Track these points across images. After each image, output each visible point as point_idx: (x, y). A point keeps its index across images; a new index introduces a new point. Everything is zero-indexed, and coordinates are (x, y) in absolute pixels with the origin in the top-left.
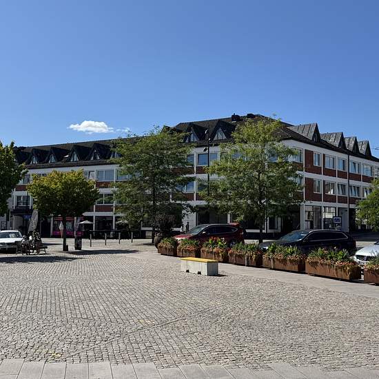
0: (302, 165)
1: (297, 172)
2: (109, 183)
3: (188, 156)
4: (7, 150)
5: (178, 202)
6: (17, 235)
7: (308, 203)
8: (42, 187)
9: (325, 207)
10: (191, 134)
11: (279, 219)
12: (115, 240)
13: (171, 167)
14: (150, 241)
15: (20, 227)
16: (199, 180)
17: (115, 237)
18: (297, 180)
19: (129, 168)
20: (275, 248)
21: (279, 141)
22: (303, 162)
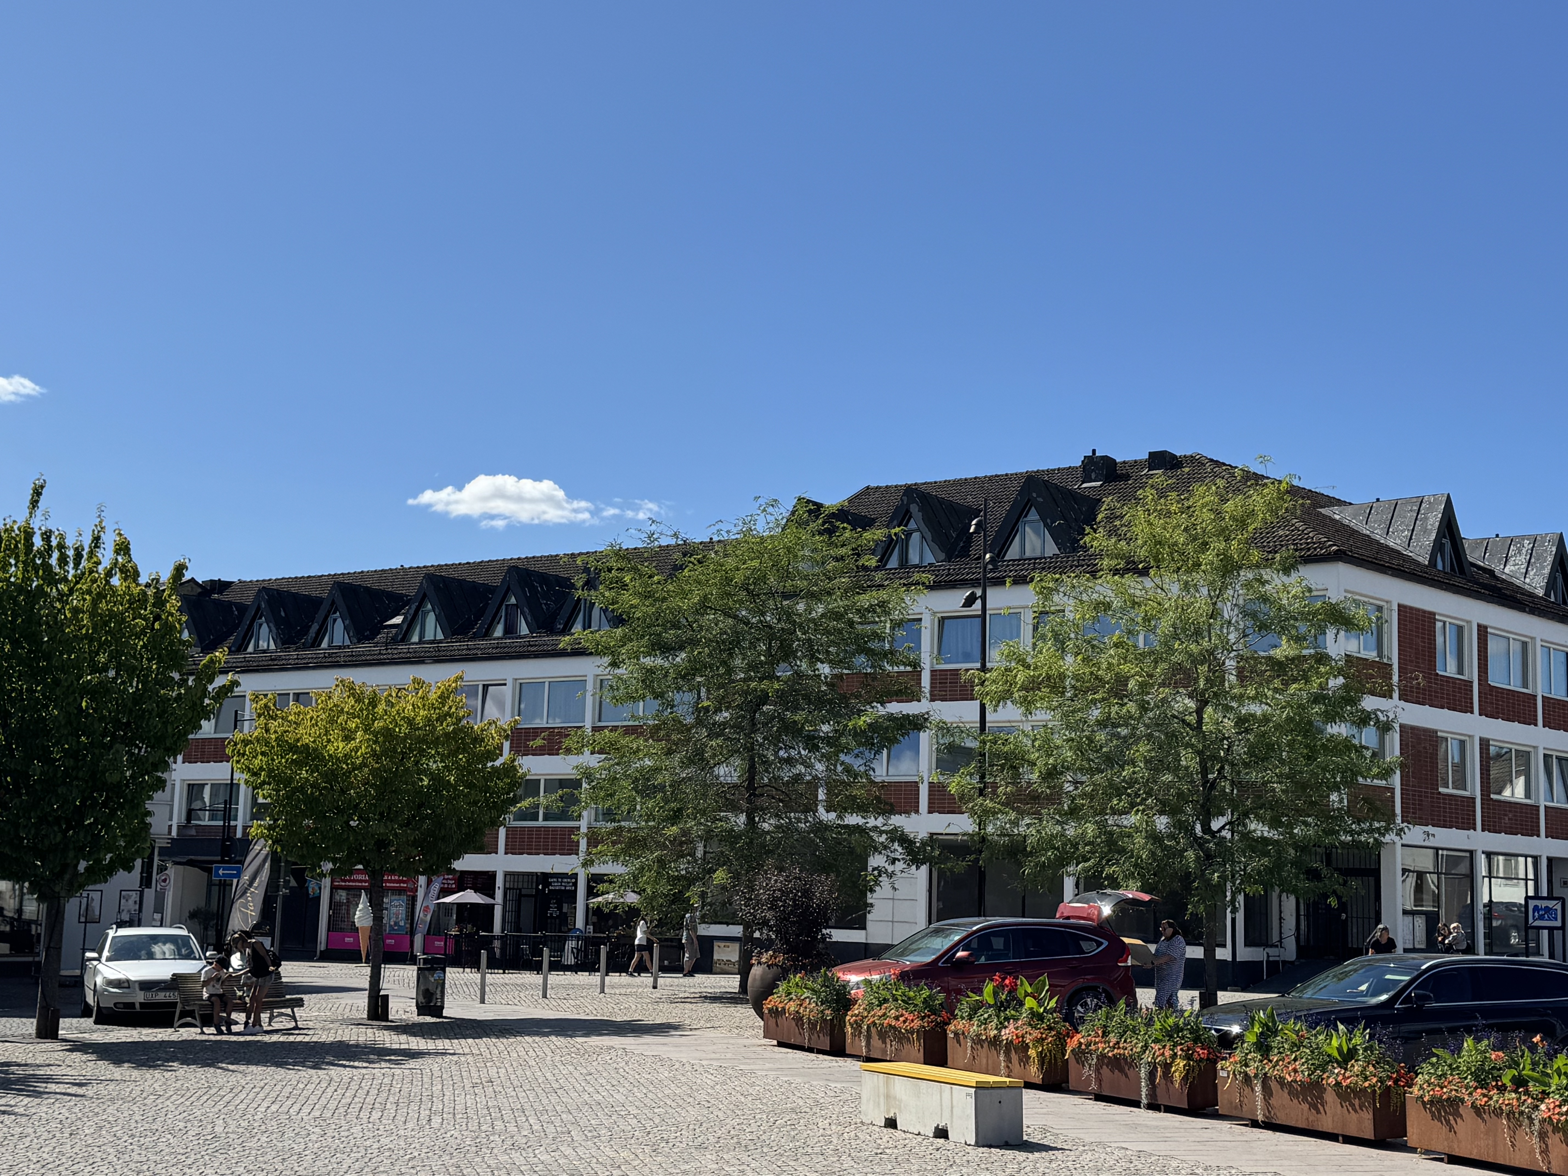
0: (1384, 669)
1: (1369, 703)
2: (563, 733)
3: (897, 625)
4: (159, 593)
5: (853, 819)
6: (183, 951)
7: (1415, 834)
8: (293, 748)
9: (1489, 855)
10: (908, 535)
11: (1290, 903)
12: (583, 978)
13: (825, 669)
14: (731, 983)
15: (193, 915)
16: (944, 729)
17: (586, 964)
18: (1368, 737)
19: (651, 671)
20: (1269, 1031)
21: (1287, 571)
22: (1389, 659)
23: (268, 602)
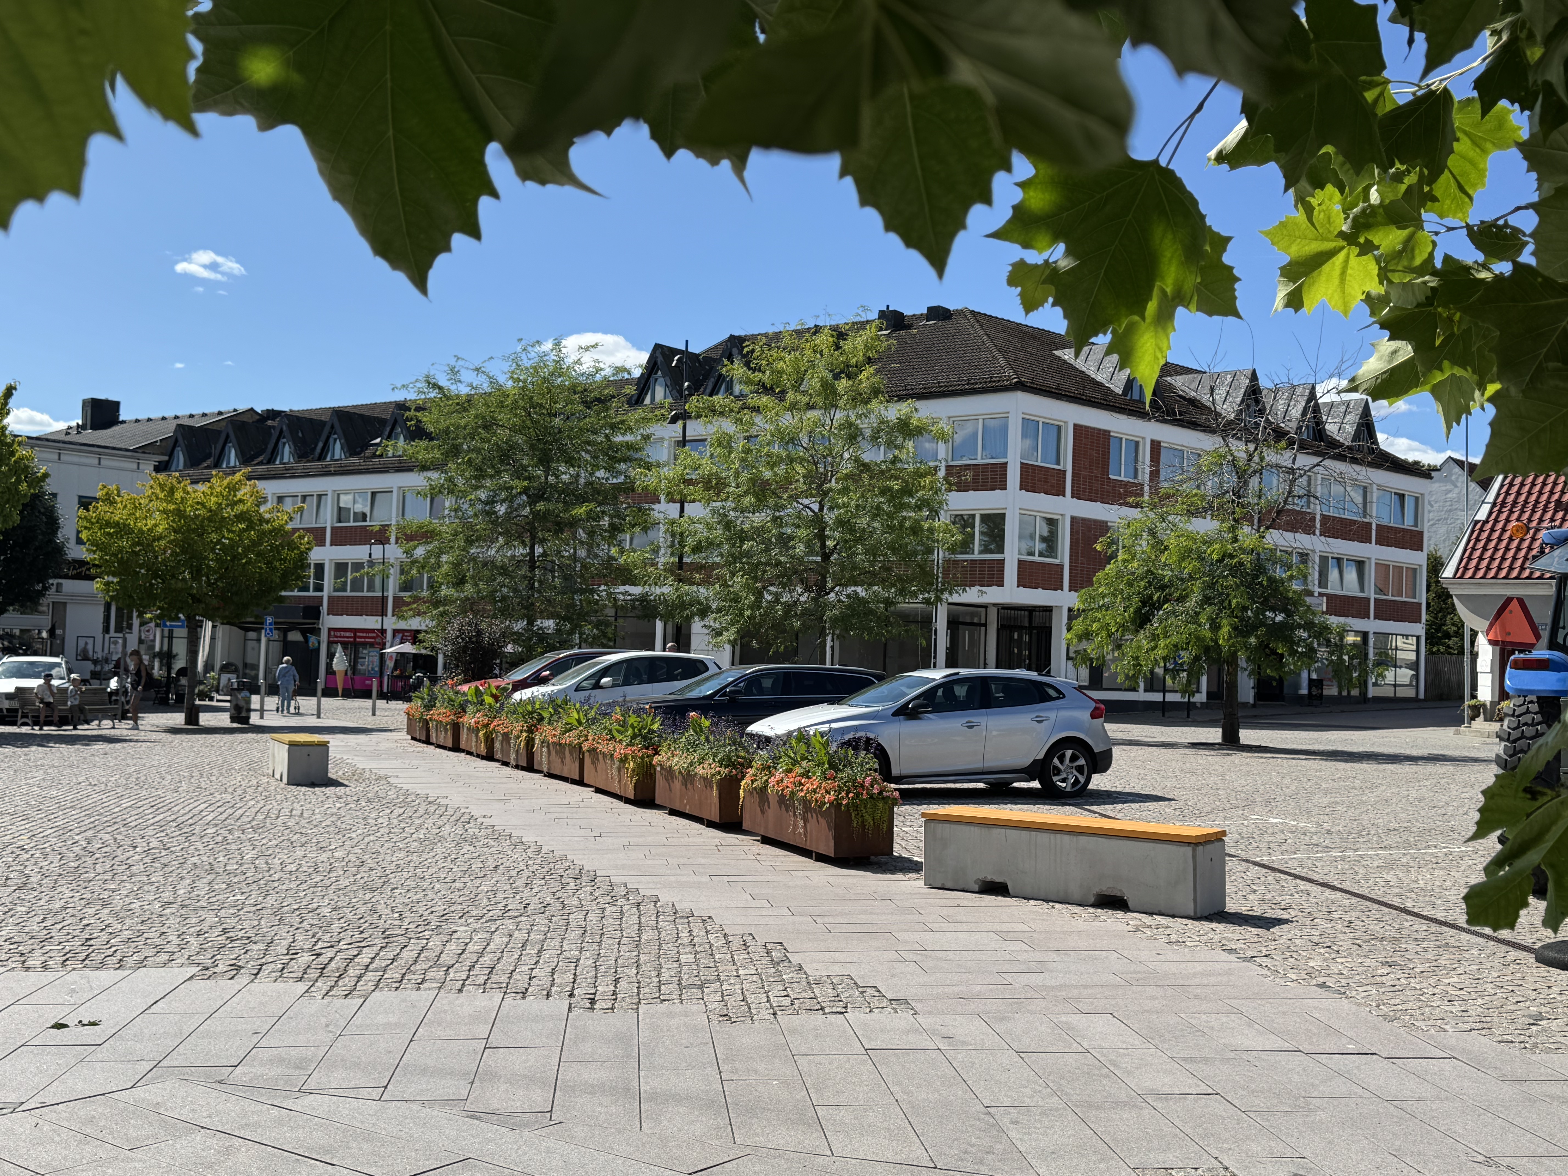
0: (1058, 474)
22: (1065, 466)
23: (288, 426)
